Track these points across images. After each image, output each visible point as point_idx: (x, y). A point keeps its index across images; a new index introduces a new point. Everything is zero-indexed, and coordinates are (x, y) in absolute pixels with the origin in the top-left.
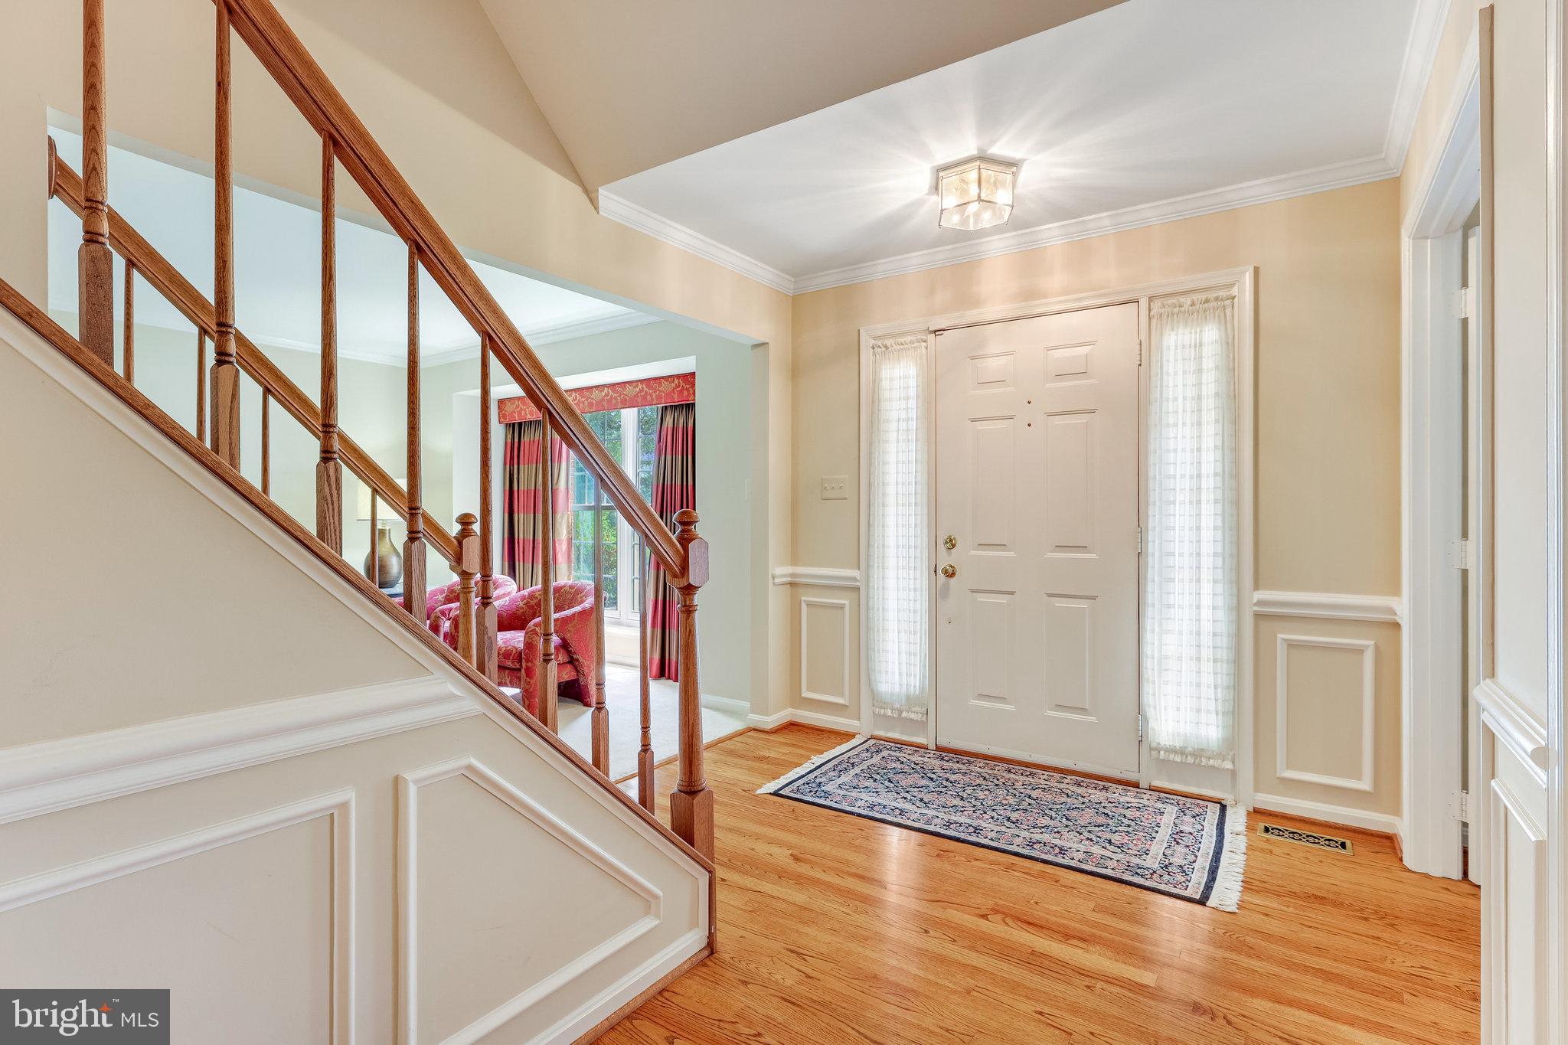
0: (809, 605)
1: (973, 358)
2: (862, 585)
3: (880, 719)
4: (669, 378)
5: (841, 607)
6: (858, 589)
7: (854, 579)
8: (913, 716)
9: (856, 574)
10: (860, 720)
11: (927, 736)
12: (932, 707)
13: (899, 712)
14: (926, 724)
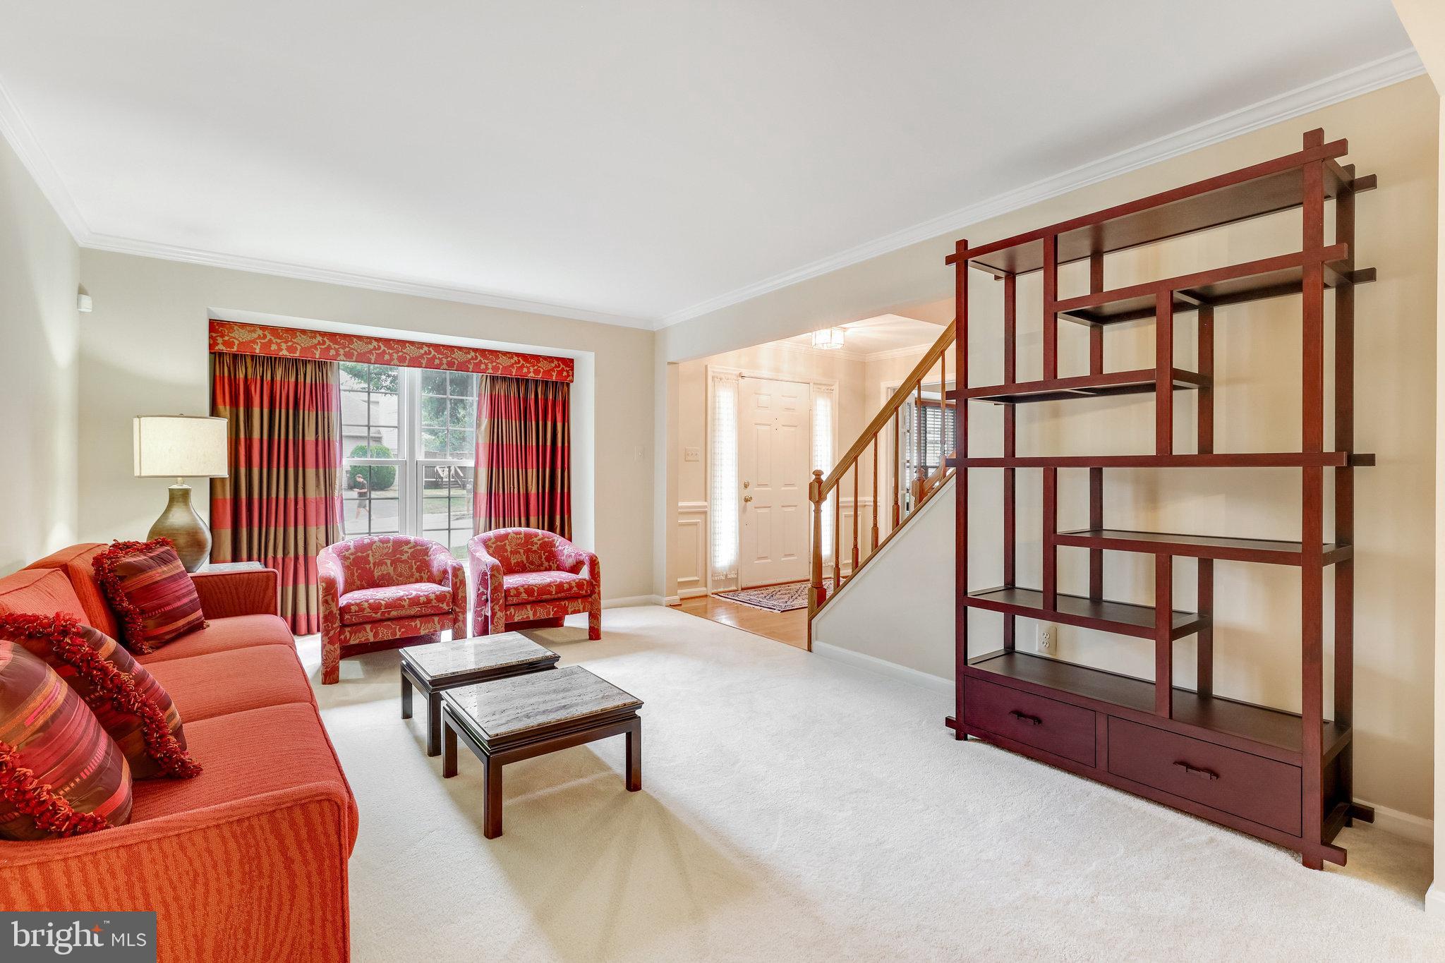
0: (682, 524)
1: (756, 394)
2: (708, 510)
3: (717, 583)
4: (550, 359)
5: (696, 524)
6: (705, 513)
7: (706, 507)
8: (733, 575)
9: (705, 504)
10: (706, 586)
11: (737, 586)
12: (740, 570)
13: (726, 576)
14: (737, 578)
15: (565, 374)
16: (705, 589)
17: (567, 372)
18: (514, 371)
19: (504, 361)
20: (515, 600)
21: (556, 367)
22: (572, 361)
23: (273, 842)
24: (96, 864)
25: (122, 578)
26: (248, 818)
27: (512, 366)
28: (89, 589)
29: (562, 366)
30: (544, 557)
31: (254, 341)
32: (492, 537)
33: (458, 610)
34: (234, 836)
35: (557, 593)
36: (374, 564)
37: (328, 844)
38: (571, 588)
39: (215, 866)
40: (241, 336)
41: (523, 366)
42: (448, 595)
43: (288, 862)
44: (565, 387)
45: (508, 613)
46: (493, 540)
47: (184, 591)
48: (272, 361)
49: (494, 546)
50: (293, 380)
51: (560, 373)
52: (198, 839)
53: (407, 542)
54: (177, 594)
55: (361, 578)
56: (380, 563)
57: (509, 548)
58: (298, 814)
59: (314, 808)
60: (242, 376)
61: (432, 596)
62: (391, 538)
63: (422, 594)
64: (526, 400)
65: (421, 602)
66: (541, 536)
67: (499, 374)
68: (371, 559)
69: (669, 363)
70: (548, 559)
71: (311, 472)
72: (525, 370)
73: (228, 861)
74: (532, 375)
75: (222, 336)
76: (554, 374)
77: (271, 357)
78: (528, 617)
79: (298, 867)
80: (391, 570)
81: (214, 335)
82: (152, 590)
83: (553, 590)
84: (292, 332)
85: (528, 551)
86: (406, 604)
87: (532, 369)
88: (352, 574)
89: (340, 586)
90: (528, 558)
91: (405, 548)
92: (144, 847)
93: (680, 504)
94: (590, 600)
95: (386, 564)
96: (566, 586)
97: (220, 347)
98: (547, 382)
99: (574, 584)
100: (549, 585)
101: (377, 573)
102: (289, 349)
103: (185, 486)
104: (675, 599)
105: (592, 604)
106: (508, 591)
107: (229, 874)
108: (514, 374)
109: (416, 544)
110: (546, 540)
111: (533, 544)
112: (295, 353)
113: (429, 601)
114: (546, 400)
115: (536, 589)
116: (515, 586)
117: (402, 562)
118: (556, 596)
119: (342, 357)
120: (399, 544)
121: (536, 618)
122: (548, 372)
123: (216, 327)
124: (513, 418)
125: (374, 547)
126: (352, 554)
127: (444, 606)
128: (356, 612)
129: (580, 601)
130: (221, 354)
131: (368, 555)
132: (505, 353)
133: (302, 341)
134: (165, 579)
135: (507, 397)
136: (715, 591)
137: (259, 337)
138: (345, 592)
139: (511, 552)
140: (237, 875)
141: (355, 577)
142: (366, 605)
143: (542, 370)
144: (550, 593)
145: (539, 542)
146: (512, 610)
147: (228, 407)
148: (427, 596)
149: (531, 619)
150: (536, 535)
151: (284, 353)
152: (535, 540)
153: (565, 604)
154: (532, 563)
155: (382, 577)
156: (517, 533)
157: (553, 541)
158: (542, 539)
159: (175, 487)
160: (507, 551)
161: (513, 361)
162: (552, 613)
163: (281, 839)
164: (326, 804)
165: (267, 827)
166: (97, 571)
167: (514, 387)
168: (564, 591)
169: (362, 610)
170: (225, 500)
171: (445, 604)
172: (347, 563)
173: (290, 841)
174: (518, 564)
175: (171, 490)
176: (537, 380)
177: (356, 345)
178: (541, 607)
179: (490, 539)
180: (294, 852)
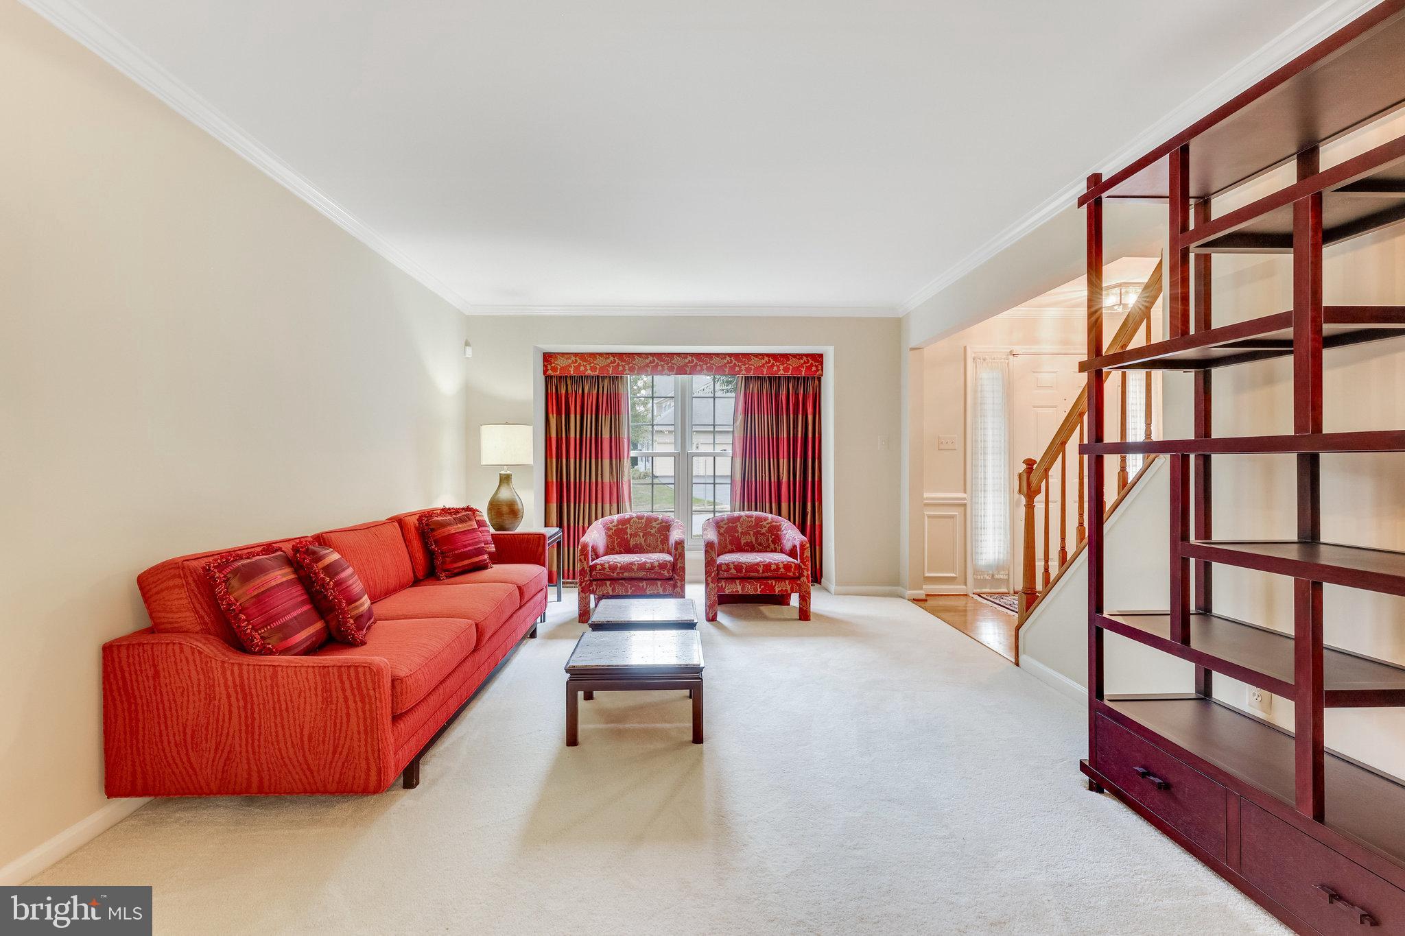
0: (929, 517)
1: (1035, 373)
2: (968, 502)
3: (979, 582)
5: (952, 517)
6: (965, 505)
7: (965, 499)
8: (1002, 577)
9: (964, 495)
10: (966, 585)
11: (1008, 587)
12: (1011, 570)
13: (993, 575)
14: (1008, 580)
15: (814, 369)
16: (964, 587)
17: (816, 366)
18: (765, 370)
19: (756, 362)
20: (726, 575)
21: (805, 363)
22: (821, 356)
23: (338, 684)
24: (260, 672)
25: (433, 530)
26: (328, 667)
27: (763, 366)
28: (413, 534)
29: (811, 361)
30: (770, 539)
31: (569, 366)
32: (726, 518)
33: (676, 577)
34: (320, 675)
35: (763, 572)
36: (631, 535)
37: (368, 695)
38: (778, 568)
39: (310, 689)
40: (561, 362)
41: (773, 365)
42: (669, 564)
43: (346, 699)
44: (817, 382)
45: (720, 585)
46: (726, 521)
47: (470, 542)
48: (582, 379)
49: (725, 526)
50: (595, 391)
51: (809, 368)
52: (303, 670)
53: (656, 519)
54: (464, 543)
55: (620, 545)
56: (635, 535)
57: (740, 530)
58: (352, 670)
59: (361, 670)
60: (563, 391)
61: (656, 564)
62: (646, 515)
63: (649, 561)
64: (777, 395)
65: (647, 567)
66: (770, 520)
67: (751, 374)
68: (628, 531)
69: (912, 349)
70: (774, 542)
71: (606, 462)
72: (775, 368)
73: (316, 689)
74: (782, 372)
75: (551, 364)
76: (803, 370)
77: (582, 377)
78: (737, 591)
79: (351, 703)
80: (643, 541)
81: (546, 364)
82: (451, 538)
83: (761, 569)
84: (593, 355)
85: (757, 534)
86: (635, 568)
87: (781, 367)
88: (613, 542)
89: (601, 550)
90: (756, 539)
91: (654, 524)
92: (280, 669)
93: (926, 495)
94: (799, 582)
95: (639, 536)
96: (773, 567)
97: (550, 372)
98: (798, 378)
99: (781, 566)
100: (758, 564)
101: (632, 543)
102: (592, 369)
103: (508, 472)
104: (921, 594)
105: (799, 585)
106: (720, 566)
107: (316, 695)
108: (765, 373)
109: (663, 521)
110: (774, 524)
111: (762, 527)
112: (596, 371)
113: (653, 567)
114: (797, 395)
115: (744, 566)
116: (727, 562)
117: (651, 535)
118: (764, 575)
119: (627, 372)
120: (650, 520)
121: (744, 593)
122: (797, 369)
123: (548, 358)
124: (766, 413)
125: (632, 521)
126: (614, 526)
127: (665, 573)
128: (599, 570)
129: (787, 582)
130: (551, 377)
131: (627, 528)
132: (756, 355)
133: (601, 362)
134: (458, 533)
135: (760, 395)
136: (978, 591)
137: (573, 362)
138: (606, 554)
139: (742, 533)
140: (320, 698)
141: (615, 544)
142: (607, 565)
143: (791, 367)
144: (757, 571)
145: (768, 526)
146: (723, 583)
147: (555, 415)
148: (652, 563)
149: (740, 593)
150: (766, 519)
151: (589, 372)
152: (764, 523)
153: (772, 583)
154: (760, 544)
155: (636, 546)
156: (749, 517)
157: (780, 525)
158: (771, 523)
159: (503, 472)
160: (737, 531)
161: (764, 361)
162: (759, 590)
163: (342, 682)
164: (367, 669)
165: (336, 674)
166: (419, 524)
167: (766, 386)
168: (772, 571)
169: (603, 569)
170: (553, 482)
171: (666, 571)
172: (610, 533)
173: (347, 685)
174: (747, 544)
175: (500, 474)
176: (788, 377)
177: (638, 360)
178: (749, 583)
179: (723, 520)
180: (349, 693)
